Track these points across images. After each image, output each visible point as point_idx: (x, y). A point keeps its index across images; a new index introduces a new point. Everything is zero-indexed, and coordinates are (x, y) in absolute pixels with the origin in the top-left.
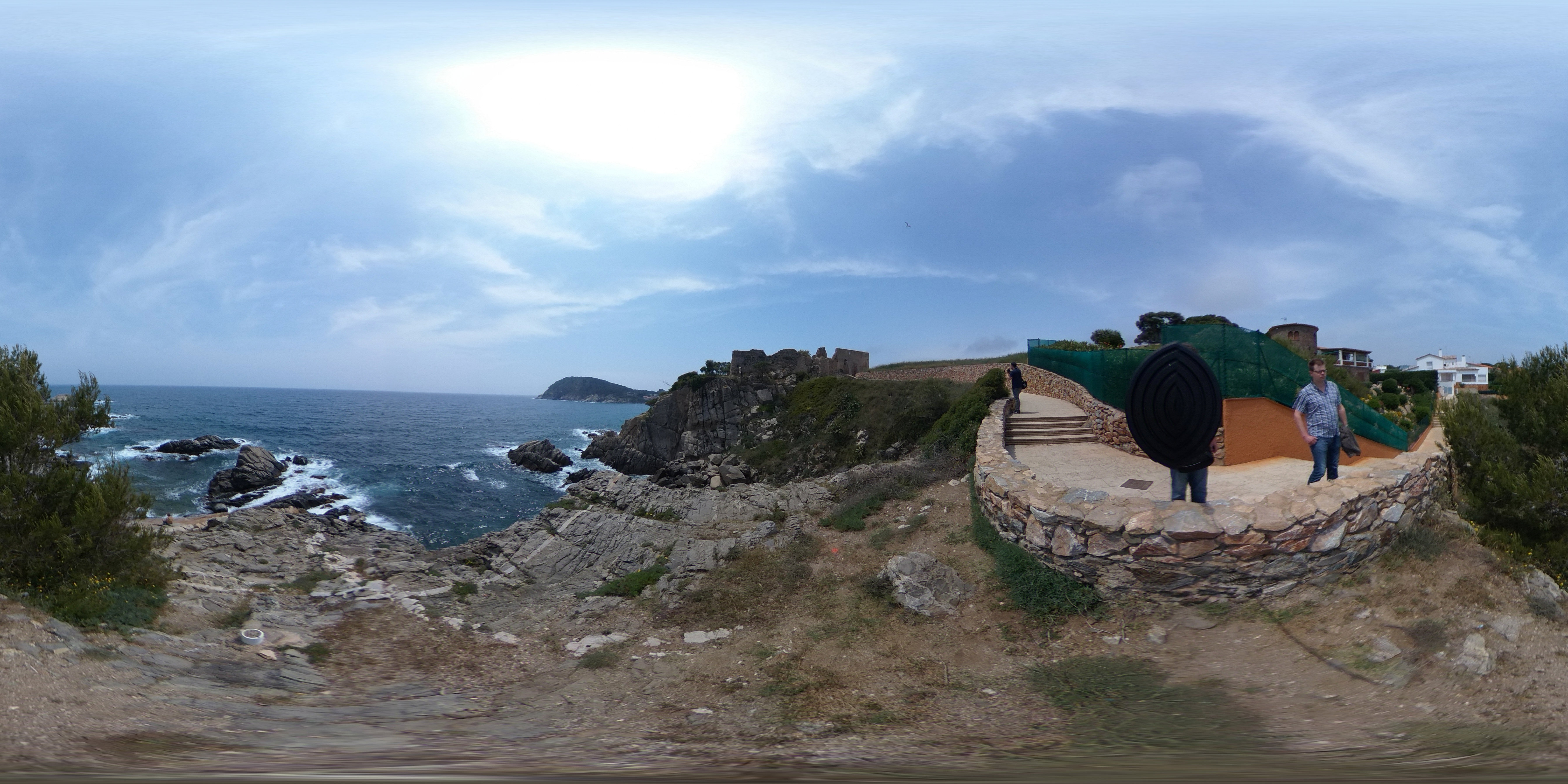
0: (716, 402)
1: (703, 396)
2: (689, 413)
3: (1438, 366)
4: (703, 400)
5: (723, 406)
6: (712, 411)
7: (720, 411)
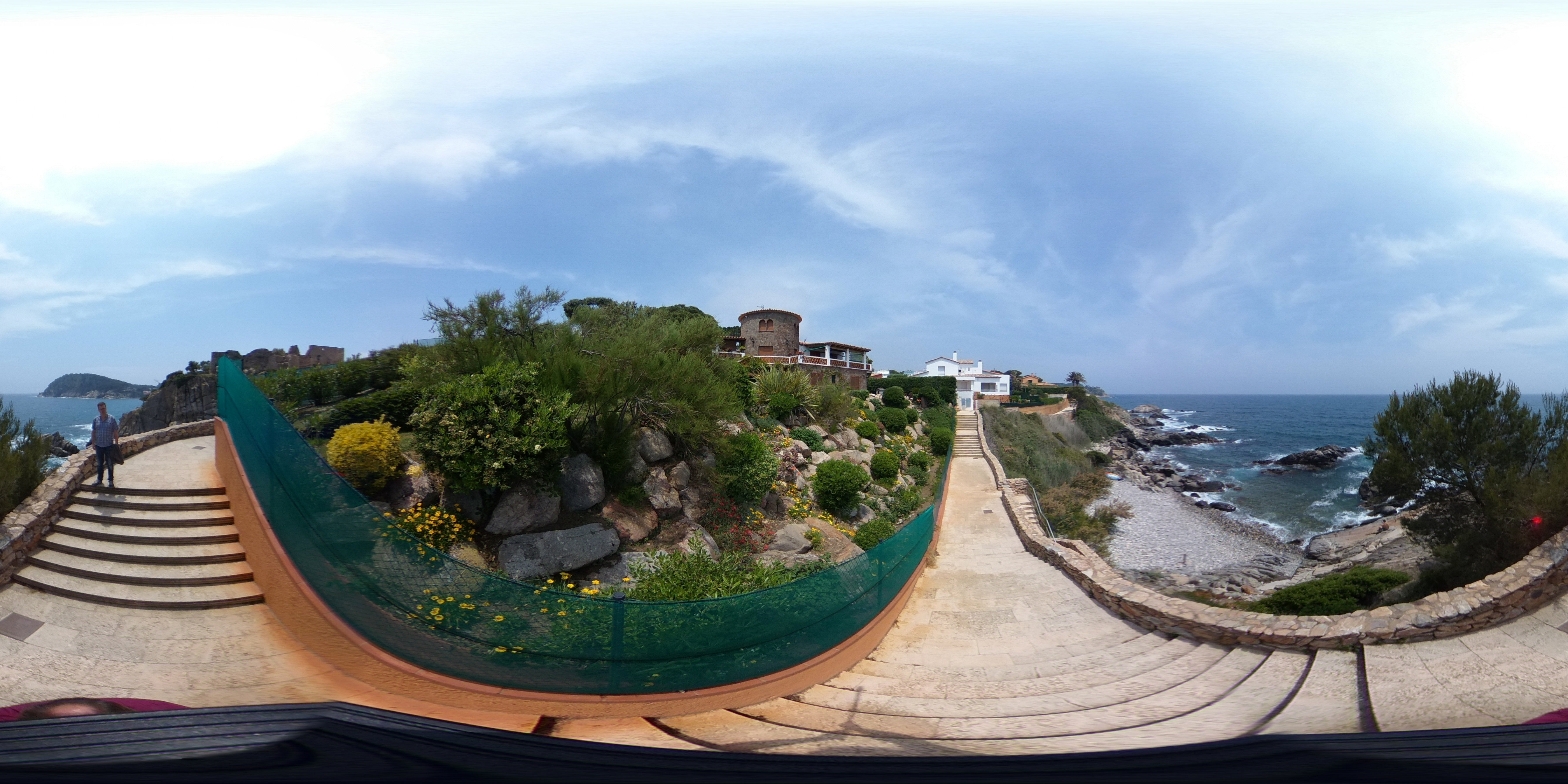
0: (197, 396)
1: (187, 392)
2: (175, 407)
3: (951, 371)
4: (186, 395)
5: (202, 400)
6: (193, 404)
7: (200, 404)
